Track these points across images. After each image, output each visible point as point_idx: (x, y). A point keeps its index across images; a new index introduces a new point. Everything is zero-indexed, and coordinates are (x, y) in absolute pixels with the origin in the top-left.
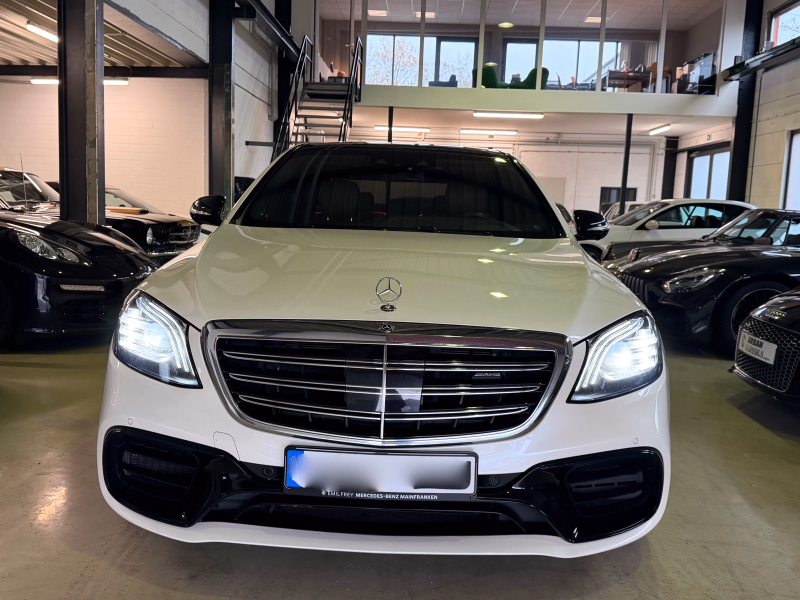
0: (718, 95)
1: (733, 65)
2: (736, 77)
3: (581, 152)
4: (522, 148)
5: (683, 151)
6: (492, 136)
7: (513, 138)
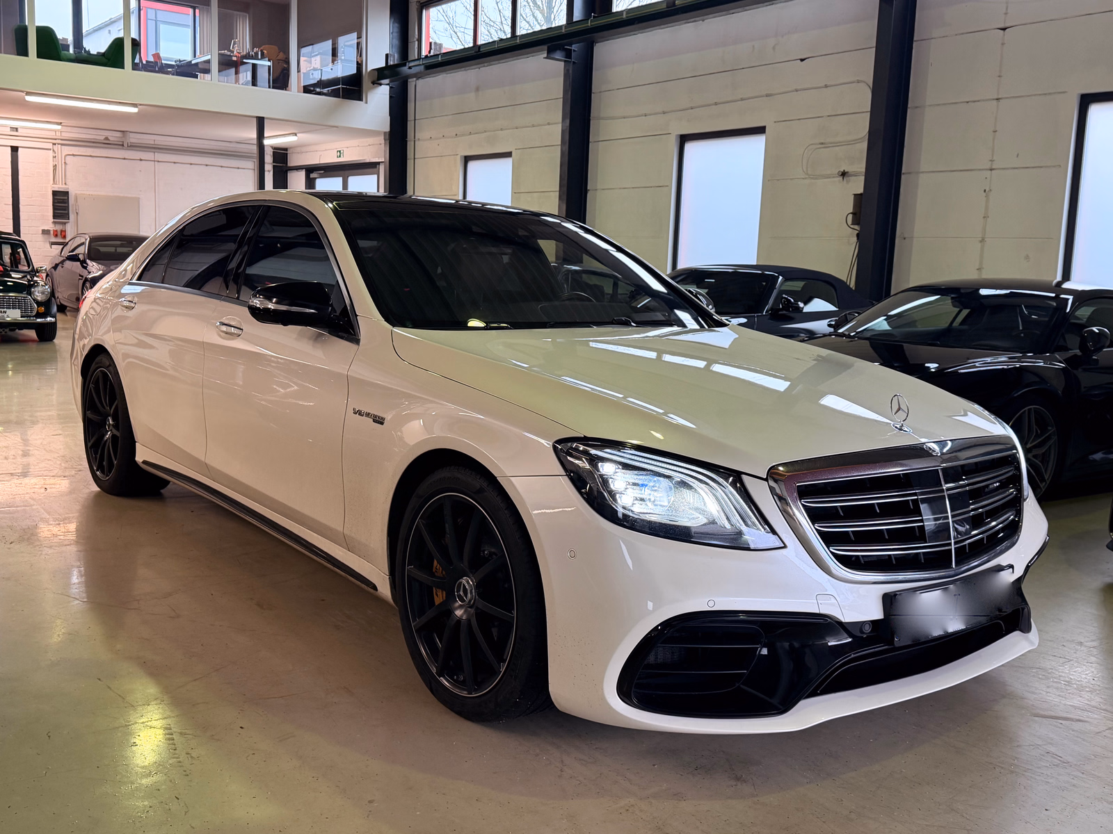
0: (366, 103)
1: (384, 65)
2: (387, 81)
3: (159, 161)
4: (67, 150)
5: (298, 168)
6: (17, 130)
7: (52, 135)
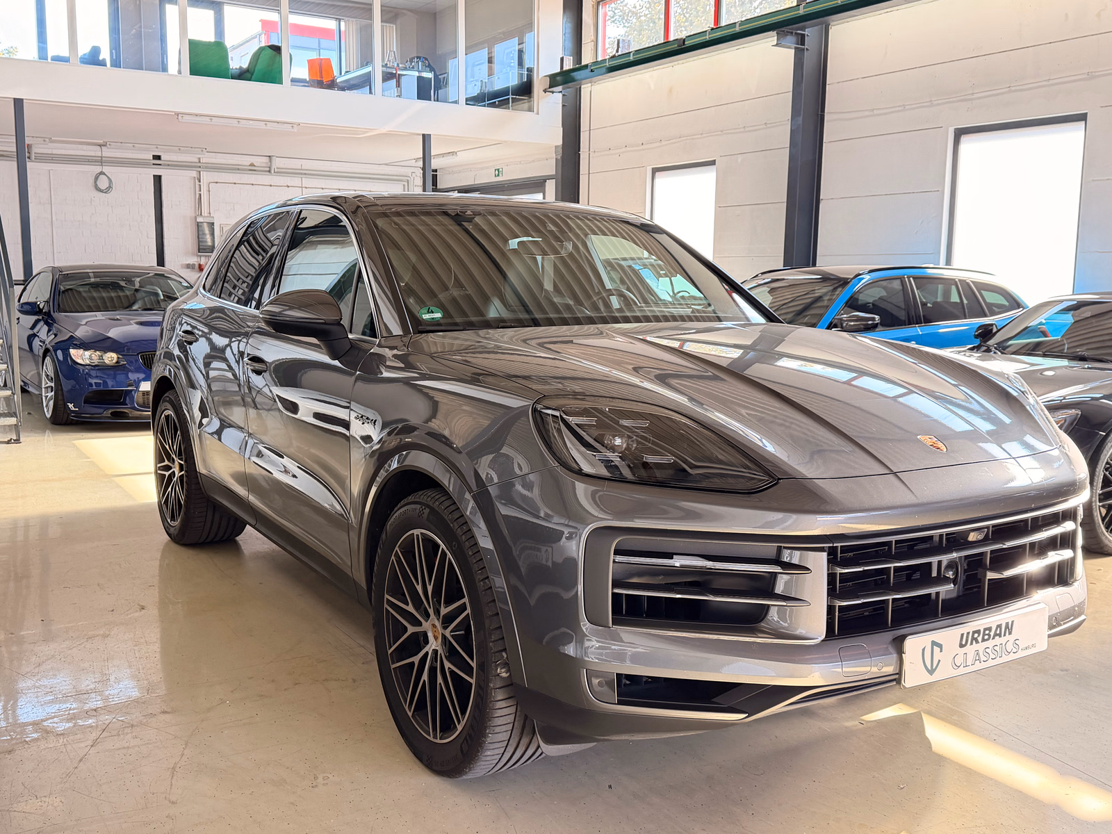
0: (538, 114)
1: (559, 71)
2: (560, 88)
3: (306, 187)
4: (211, 178)
6: (160, 157)
